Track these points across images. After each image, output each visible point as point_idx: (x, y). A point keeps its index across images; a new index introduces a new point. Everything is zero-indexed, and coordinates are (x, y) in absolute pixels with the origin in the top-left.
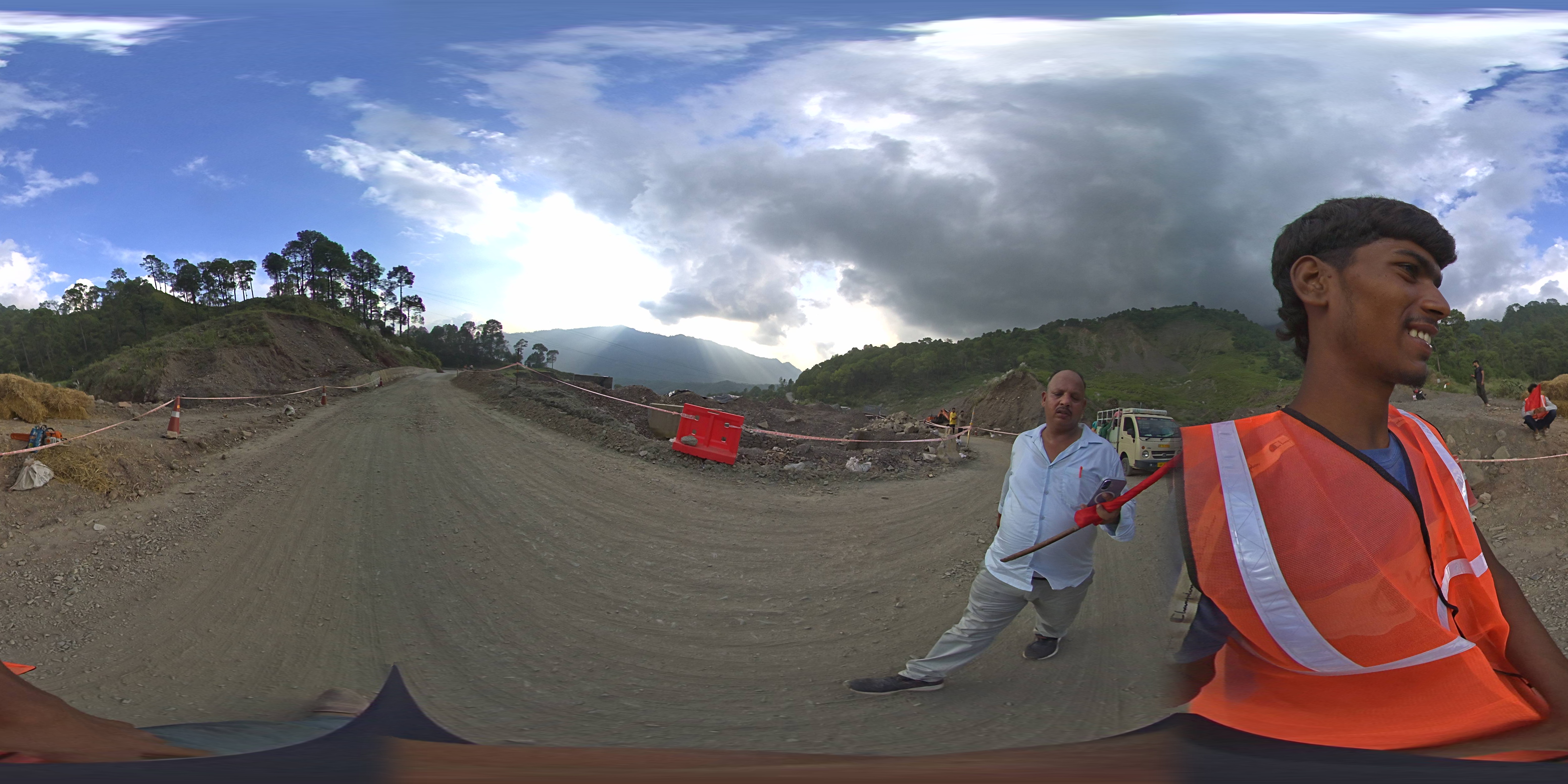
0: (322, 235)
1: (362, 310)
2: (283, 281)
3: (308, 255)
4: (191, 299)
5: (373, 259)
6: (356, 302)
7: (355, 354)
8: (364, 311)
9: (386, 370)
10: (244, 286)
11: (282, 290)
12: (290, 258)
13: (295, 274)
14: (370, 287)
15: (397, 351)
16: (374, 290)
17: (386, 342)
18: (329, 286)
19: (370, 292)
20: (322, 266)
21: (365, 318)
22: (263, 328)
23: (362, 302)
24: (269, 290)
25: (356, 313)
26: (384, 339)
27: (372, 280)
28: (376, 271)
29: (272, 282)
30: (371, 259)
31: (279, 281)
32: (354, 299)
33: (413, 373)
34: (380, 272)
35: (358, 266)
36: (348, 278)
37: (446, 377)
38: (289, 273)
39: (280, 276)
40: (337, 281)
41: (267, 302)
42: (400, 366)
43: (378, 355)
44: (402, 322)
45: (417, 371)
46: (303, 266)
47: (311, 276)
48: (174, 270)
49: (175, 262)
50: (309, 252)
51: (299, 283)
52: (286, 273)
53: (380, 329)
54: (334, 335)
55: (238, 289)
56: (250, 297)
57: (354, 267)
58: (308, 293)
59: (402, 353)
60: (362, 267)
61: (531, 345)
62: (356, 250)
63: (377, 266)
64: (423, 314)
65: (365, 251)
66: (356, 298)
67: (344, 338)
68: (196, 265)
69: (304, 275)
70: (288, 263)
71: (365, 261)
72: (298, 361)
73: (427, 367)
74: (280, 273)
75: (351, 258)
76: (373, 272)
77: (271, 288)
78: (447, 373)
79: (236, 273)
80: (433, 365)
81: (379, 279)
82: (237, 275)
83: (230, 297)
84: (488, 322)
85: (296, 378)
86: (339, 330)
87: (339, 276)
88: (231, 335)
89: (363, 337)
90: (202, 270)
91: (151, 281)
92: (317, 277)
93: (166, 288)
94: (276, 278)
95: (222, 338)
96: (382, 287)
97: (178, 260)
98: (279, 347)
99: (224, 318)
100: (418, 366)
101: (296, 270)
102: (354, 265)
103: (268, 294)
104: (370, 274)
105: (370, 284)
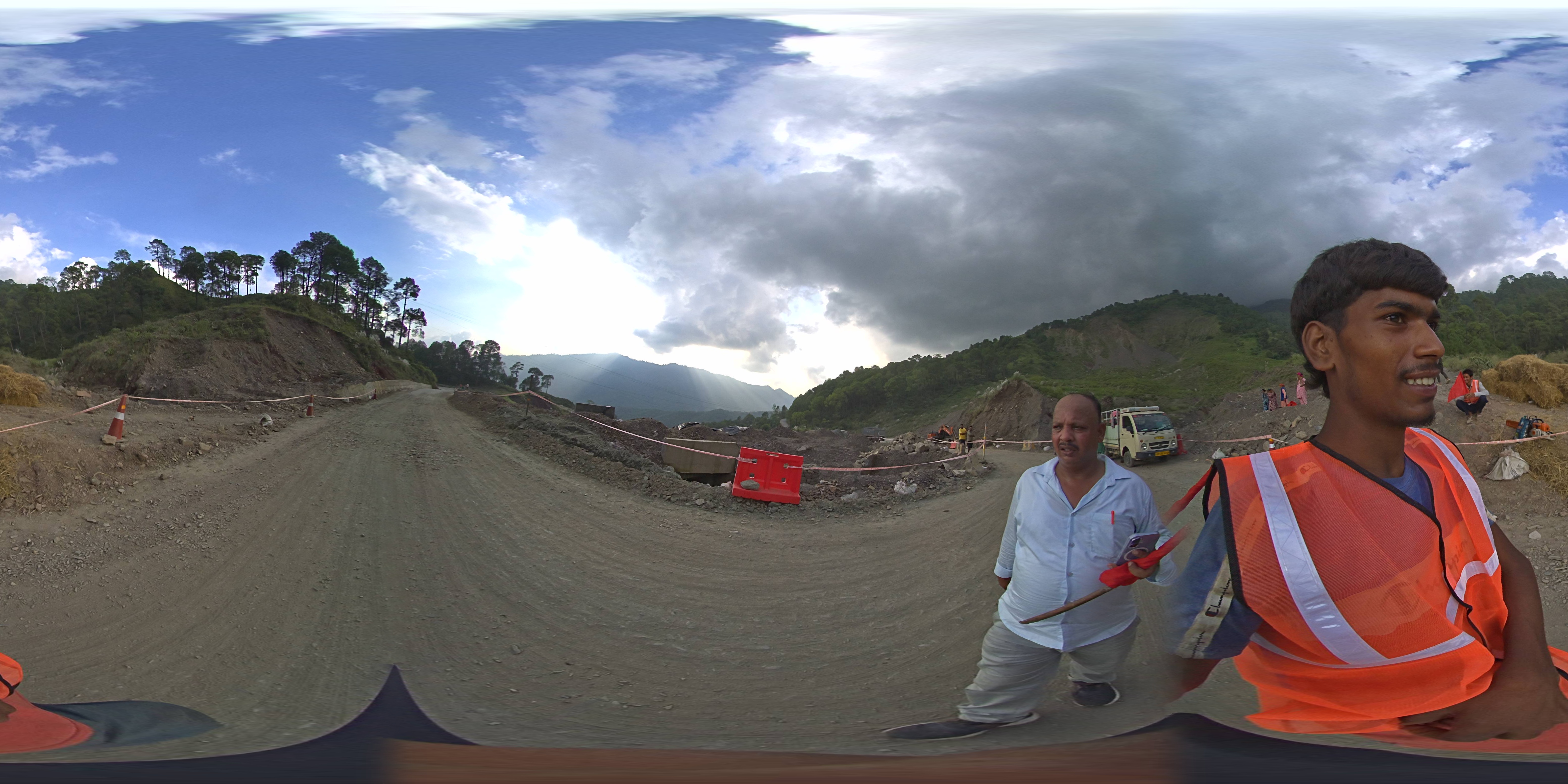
0: (335, 238)
1: (364, 318)
2: (289, 280)
3: (318, 257)
4: (193, 288)
5: (382, 268)
6: (359, 310)
7: (351, 361)
8: (366, 319)
9: (382, 381)
10: (249, 280)
11: (287, 289)
12: (299, 258)
13: (302, 274)
14: (375, 296)
15: (394, 364)
16: (378, 299)
17: (384, 353)
18: (334, 291)
19: (374, 301)
20: (330, 269)
21: (365, 326)
22: (259, 324)
23: (364, 310)
24: (273, 287)
25: (358, 320)
26: (382, 349)
27: (378, 288)
28: (383, 280)
29: (278, 280)
30: (380, 267)
31: (285, 280)
32: (357, 306)
33: (408, 387)
34: (387, 281)
35: (366, 273)
36: (354, 284)
37: (442, 395)
38: (296, 273)
39: (287, 274)
40: (343, 286)
41: (270, 298)
42: (395, 379)
43: (374, 365)
44: (402, 335)
45: (413, 385)
46: (310, 267)
47: (318, 278)
48: (180, 257)
49: (182, 249)
50: (319, 254)
51: (305, 284)
52: (294, 273)
53: (379, 339)
54: (332, 340)
55: (243, 283)
56: (253, 292)
57: (361, 274)
58: (313, 295)
59: (399, 365)
60: (370, 275)
62: (366, 257)
63: (384, 276)
64: (424, 328)
65: (375, 259)
66: (360, 306)
67: (342, 343)
68: (203, 254)
69: (311, 276)
70: (296, 262)
71: (374, 269)
72: (291, 362)
73: (423, 382)
74: (287, 271)
75: (360, 264)
76: (380, 281)
77: (276, 286)
78: (442, 390)
79: (242, 266)
80: (429, 381)
81: (385, 288)
82: (243, 269)
83: (233, 290)
84: (485, 343)
85: (286, 380)
86: (338, 335)
87: (346, 282)
88: (224, 328)
89: (362, 345)
90: (209, 260)
91: (155, 265)
92: (324, 280)
93: (169, 273)
94: (282, 276)
95: (215, 329)
96: (387, 297)
97: (185, 248)
98: (273, 346)
99: (221, 309)
100: (414, 380)
101: (303, 270)
102: (362, 272)
103: (273, 291)
104: (377, 282)
105: (375, 293)
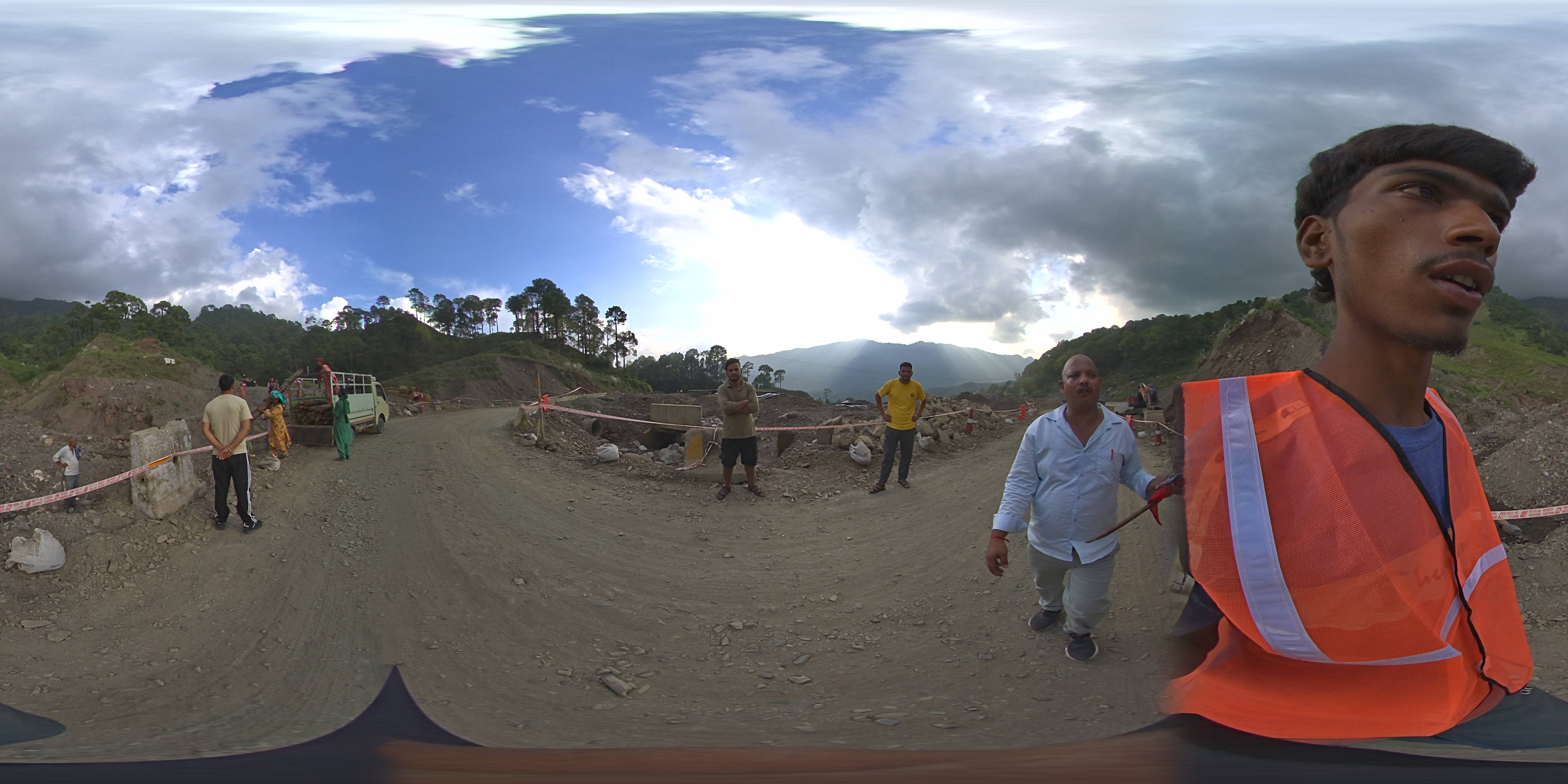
0: (551, 283)
4: (445, 331)
10: (489, 321)
11: (521, 325)
12: (528, 300)
24: (510, 325)
27: (594, 318)
29: (514, 318)
31: (521, 317)
39: (522, 312)
41: (507, 337)
44: (624, 356)
48: (434, 302)
49: (435, 294)
55: (486, 324)
56: (495, 332)
58: (542, 330)
61: (756, 367)
63: (595, 308)
64: (637, 347)
68: (452, 301)
71: (585, 305)
76: (593, 312)
77: (513, 323)
79: (484, 310)
81: (600, 317)
82: (485, 313)
83: (477, 331)
84: (712, 348)
88: (476, 372)
90: (457, 306)
91: (412, 311)
93: (425, 318)
94: (518, 314)
95: (470, 373)
98: (504, 380)
103: (511, 330)
104: (591, 314)
